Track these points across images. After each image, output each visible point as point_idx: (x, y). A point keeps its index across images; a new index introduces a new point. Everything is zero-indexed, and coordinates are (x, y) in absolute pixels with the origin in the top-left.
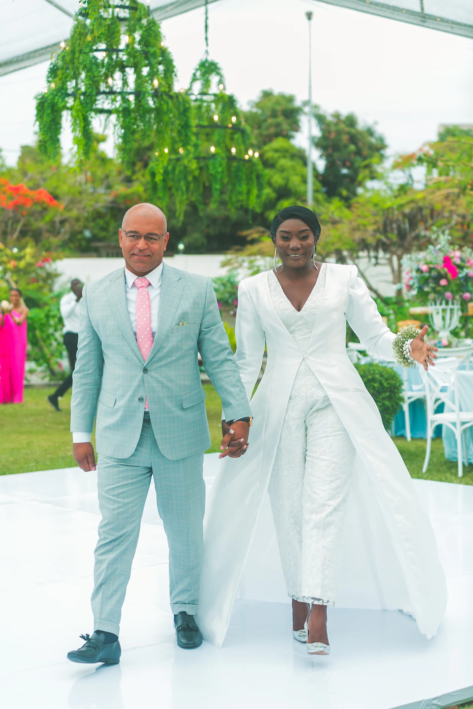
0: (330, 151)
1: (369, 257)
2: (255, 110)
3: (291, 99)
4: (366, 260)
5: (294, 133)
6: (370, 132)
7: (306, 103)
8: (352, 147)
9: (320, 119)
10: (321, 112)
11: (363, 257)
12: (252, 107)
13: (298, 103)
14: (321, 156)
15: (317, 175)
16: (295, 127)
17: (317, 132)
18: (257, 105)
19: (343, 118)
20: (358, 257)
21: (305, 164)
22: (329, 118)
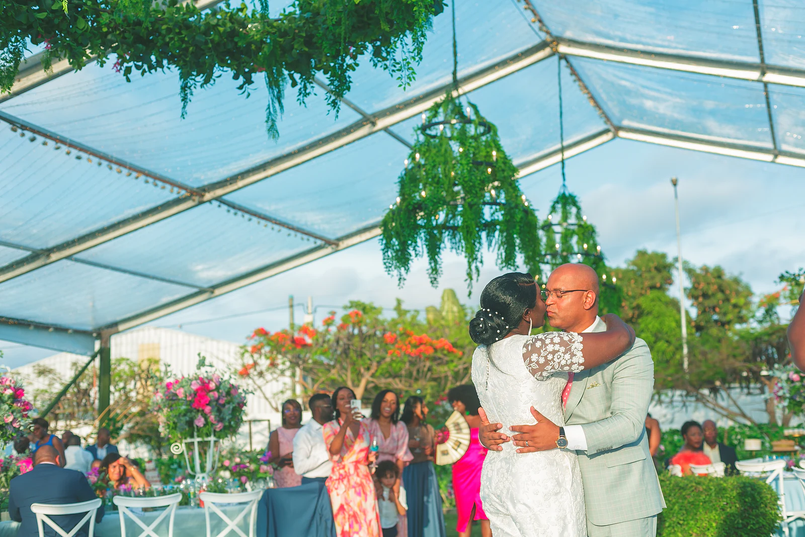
0: (701, 299)
1: (742, 388)
2: (632, 267)
3: (664, 256)
4: (738, 390)
5: (667, 286)
6: (737, 281)
7: (676, 260)
8: (720, 296)
9: (690, 272)
10: (691, 267)
11: (734, 388)
12: (629, 265)
13: (670, 260)
14: (692, 305)
15: (689, 321)
16: (669, 281)
17: (688, 284)
18: (634, 263)
19: (711, 270)
20: (729, 388)
21: (679, 311)
22: (698, 271)
